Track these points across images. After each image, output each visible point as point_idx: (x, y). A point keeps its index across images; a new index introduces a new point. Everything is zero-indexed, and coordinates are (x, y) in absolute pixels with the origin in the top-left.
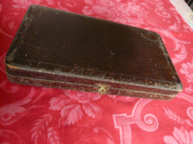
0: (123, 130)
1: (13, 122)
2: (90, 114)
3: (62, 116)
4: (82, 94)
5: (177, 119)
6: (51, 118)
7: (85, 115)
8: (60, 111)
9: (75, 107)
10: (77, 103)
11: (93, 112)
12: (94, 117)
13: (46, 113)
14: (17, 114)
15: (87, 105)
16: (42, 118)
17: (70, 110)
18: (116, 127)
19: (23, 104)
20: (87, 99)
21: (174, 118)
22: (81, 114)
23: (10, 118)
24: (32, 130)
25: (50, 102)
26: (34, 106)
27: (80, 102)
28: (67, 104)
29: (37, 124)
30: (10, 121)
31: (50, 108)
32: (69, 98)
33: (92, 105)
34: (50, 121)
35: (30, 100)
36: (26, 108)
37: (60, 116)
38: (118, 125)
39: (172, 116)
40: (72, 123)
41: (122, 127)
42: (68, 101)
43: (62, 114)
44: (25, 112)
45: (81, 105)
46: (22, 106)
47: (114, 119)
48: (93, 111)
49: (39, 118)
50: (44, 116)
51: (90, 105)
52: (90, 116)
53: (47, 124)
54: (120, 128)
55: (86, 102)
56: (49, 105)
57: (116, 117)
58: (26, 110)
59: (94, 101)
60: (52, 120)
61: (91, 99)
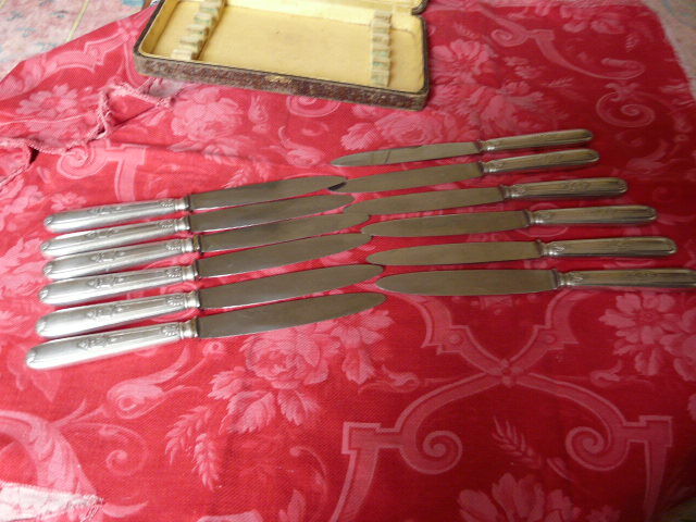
0: (357, 459)
1: (137, 415)
2: (291, 415)
3: (230, 412)
4: (285, 367)
5: (525, 454)
6: (207, 415)
7: (280, 417)
8: (227, 402)
9: (262, 396)
10: (268, 388)
11: (298, 412)
12: (297, 422)
13: (202, 404)
14: (146, 399)
15: (289, 394)
16: (192, 413)
17: (250, 401)
18: (345, 450)
19: (162, 381)
20: (292, 380)
21: (518, 449)
22: (272, 412)
23: (133, 406)
24: (169, 434)
25: (213, 382)
26: (180, 387)
27: (276, 385)
28: (246, 388)
29: (180, 423)
30: (133, 411)
31: (210, 395)
32: (251, 374)
33: (300, 395)
34: (206, 420)
35: (176, 373)
36: (164, 391)
37: (226, 413)
38: (350, 449)
39: (512, 443)
40: (248, 429)
41: (359, 454)
42: (250, 381)
43: (231, 408)
44: (160, 399)
45: (276, 392)
46: (158, 385)
47: (346, 432)
48: (300, 410)
49: (186, 413)
50: (196, 410)
51: (296, 396)
52: (290, 419)
53: (198, 425)
54: (353, 454)
55: (287, 386)
56: (209, 388)
57: (351, 429)
58: (163, 394)
59: (307, 387)
60: (209, 419)
61: (303, 381)
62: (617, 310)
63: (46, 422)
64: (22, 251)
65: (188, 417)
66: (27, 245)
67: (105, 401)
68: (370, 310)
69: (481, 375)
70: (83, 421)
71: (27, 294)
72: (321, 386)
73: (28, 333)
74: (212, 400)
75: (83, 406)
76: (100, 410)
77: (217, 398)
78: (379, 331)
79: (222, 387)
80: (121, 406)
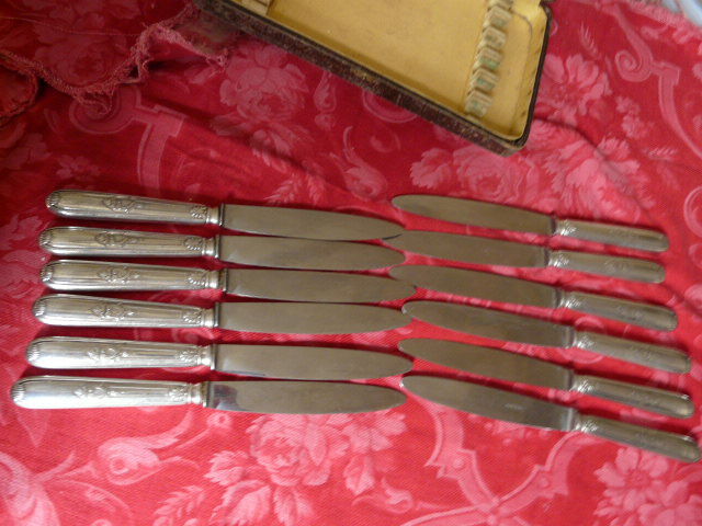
1: (128, 482)
2: (284, 515)
3: (225, 503)
4: (288, 460)
6: (201, 498)
7: (272, 515)
8: (223, 490)
9: (258, 488)
10: (267, 481)
13: (197, 484)
14: (140, 465)
15: (286, 492)
16: (184, 491)
17: (247, 491)
19: (159, 447)
20: (292, 476)
22: (265, 508)
23: (125, 470)
24: (159, 511)
25: (212, 461)
26: (177, 459)
27: (276, 480)
28: (245, 477)
29: (172, 501)
30: (126, 476)
31: (207, 476)
32: (253, 461)
33: (297, 495)
34: (198, 503)
35: (176, 440)
36: (160, 459)
37: (220, 502)
40: (238, 522)
42: (252, 468)
43: (227, 498)
44: (155, 467)
45: (274, 487)
46: (155, 451)
48: (293, 512)
49: (178, 490)
50: (190, 488)
51: (293, 495)
52: (281, 520)
53: (190, 507)
55: (286, 483)
56: (207, 467)
58: (159, 463)
59: (306, 487)
60: (203, 503)
61: (302, 479)
62: (615, 466)
63: (28, 473)
64: (16, 232)
65: (180, 494)
66: (23, 224)
67: (96, 458)
68: (387, 411)
69: (471, 509)
70: (69, 478)
71: (19, 297)
72: (320, 488)
73: (16, 351)
74: (208, 483)
75: (71, 458)
76: (89, 468)
77: (213, 481)
78: (391, 437)
79: (221, 469)
80: (111, 466)
